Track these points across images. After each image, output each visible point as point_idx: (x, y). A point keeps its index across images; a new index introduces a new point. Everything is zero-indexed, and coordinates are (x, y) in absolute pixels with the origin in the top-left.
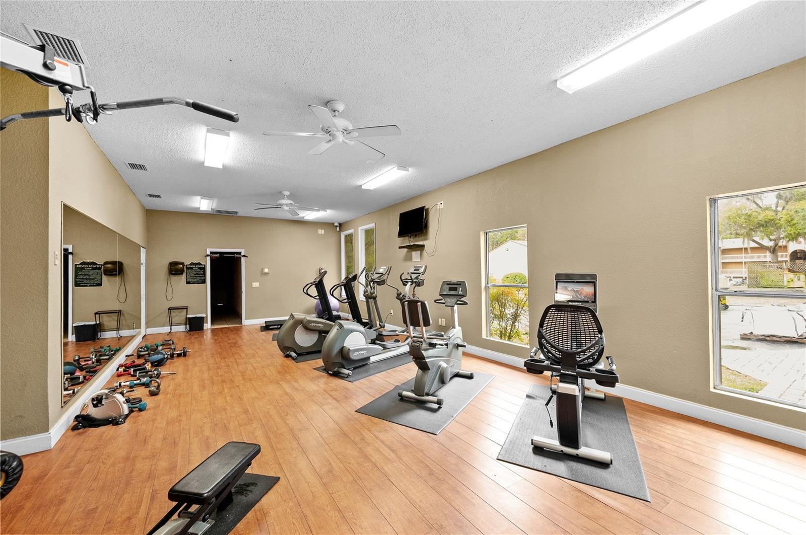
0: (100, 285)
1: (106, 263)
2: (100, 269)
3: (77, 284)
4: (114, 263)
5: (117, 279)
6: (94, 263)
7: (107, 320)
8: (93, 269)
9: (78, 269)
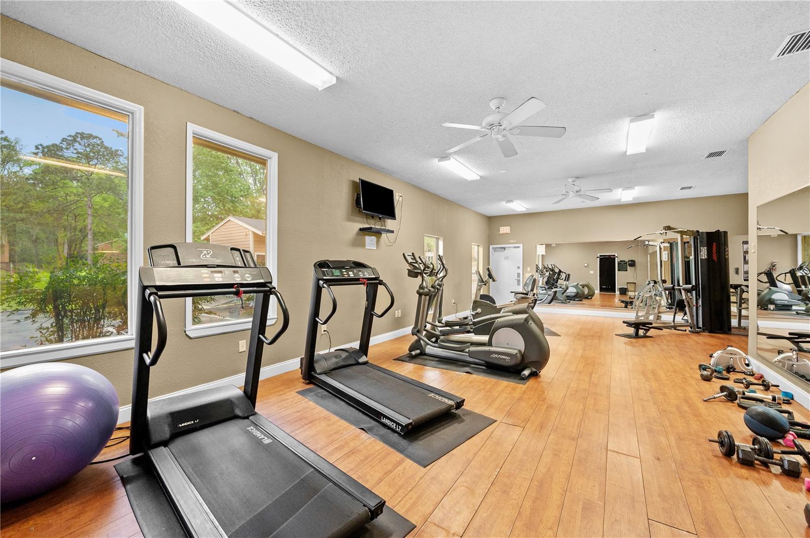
0: (627, 271)
1: (629, 261)
2: (627, 263)
3: (619, 270)
4: (632, 261)
5: (633, 268)
6: (624, 261)
7: (630, 287)
9: (619, 264)
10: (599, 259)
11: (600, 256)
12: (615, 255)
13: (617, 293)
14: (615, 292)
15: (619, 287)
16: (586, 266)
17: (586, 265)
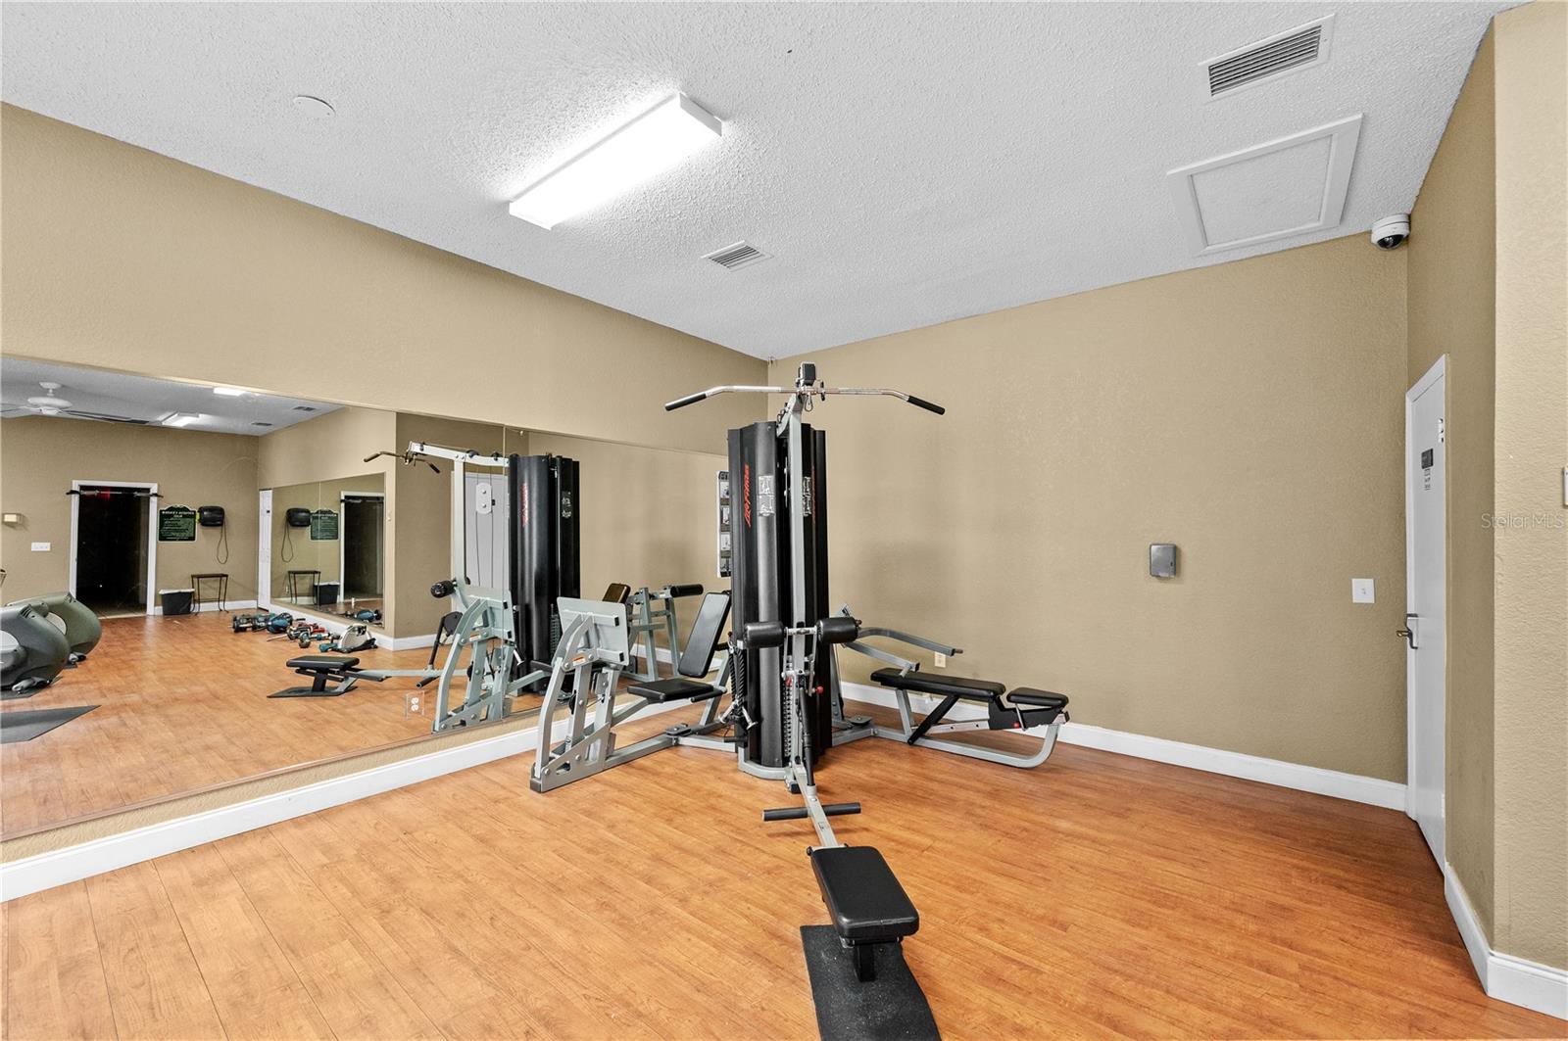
0: (192, 539)
1: (201, 510)
2: (194, 516)
3: (162, 537)
4: (211, 509)
5: (215, 532)
6: (183, 509)
8: (184, 516)
9: (163, 517)
10: (75, 499)
11: (83, 488)
12: (148, 490)
13: (153, 609)
14: (143, 607)
15: (162, 592)
16: (10, 525)
17: (11, 518)
